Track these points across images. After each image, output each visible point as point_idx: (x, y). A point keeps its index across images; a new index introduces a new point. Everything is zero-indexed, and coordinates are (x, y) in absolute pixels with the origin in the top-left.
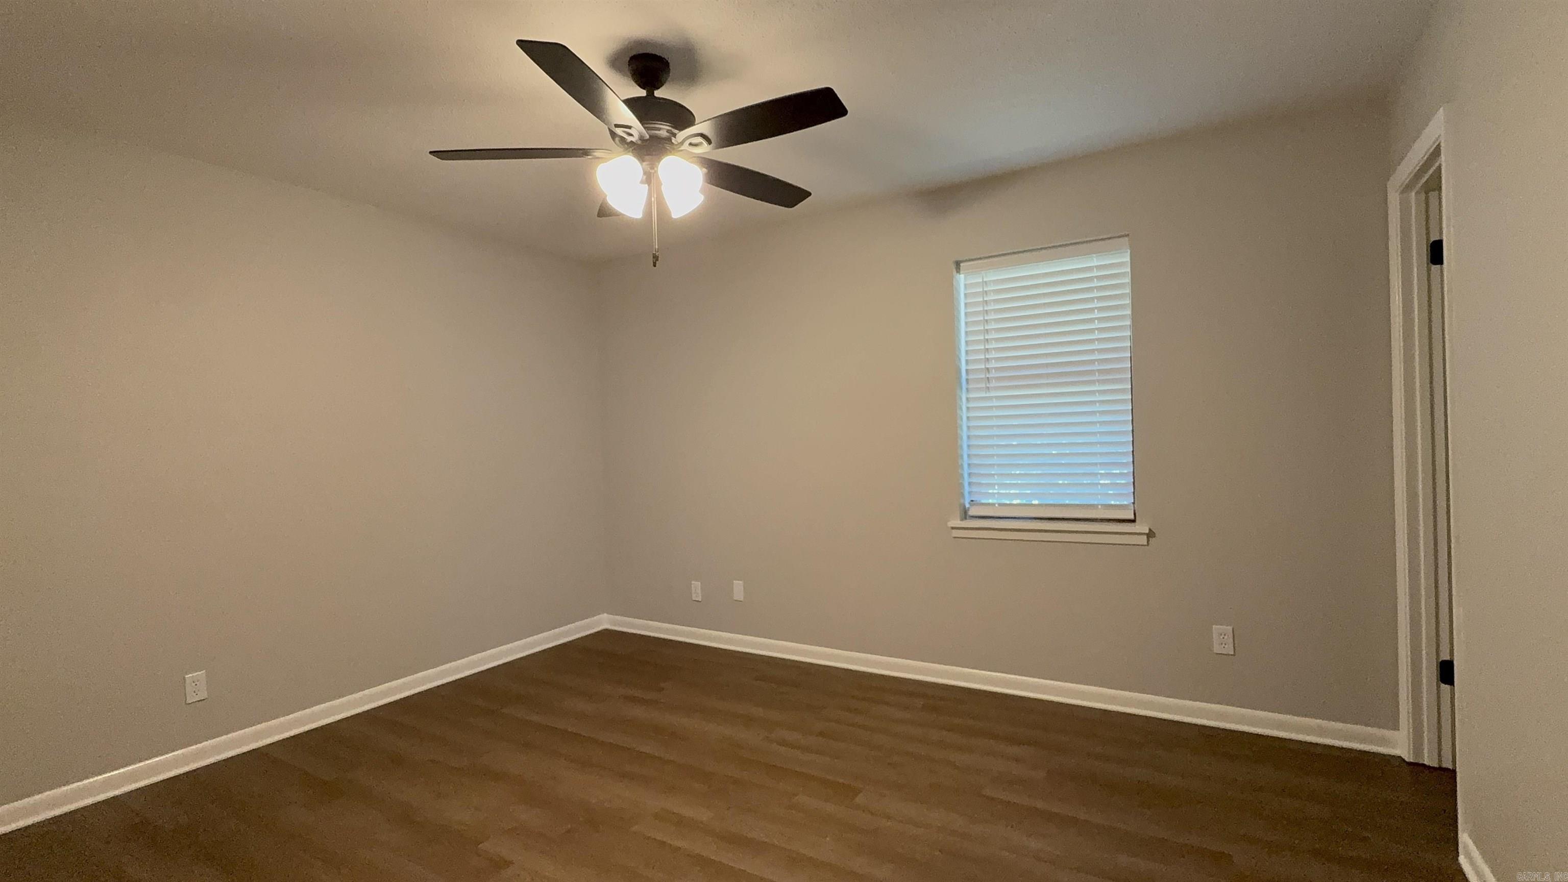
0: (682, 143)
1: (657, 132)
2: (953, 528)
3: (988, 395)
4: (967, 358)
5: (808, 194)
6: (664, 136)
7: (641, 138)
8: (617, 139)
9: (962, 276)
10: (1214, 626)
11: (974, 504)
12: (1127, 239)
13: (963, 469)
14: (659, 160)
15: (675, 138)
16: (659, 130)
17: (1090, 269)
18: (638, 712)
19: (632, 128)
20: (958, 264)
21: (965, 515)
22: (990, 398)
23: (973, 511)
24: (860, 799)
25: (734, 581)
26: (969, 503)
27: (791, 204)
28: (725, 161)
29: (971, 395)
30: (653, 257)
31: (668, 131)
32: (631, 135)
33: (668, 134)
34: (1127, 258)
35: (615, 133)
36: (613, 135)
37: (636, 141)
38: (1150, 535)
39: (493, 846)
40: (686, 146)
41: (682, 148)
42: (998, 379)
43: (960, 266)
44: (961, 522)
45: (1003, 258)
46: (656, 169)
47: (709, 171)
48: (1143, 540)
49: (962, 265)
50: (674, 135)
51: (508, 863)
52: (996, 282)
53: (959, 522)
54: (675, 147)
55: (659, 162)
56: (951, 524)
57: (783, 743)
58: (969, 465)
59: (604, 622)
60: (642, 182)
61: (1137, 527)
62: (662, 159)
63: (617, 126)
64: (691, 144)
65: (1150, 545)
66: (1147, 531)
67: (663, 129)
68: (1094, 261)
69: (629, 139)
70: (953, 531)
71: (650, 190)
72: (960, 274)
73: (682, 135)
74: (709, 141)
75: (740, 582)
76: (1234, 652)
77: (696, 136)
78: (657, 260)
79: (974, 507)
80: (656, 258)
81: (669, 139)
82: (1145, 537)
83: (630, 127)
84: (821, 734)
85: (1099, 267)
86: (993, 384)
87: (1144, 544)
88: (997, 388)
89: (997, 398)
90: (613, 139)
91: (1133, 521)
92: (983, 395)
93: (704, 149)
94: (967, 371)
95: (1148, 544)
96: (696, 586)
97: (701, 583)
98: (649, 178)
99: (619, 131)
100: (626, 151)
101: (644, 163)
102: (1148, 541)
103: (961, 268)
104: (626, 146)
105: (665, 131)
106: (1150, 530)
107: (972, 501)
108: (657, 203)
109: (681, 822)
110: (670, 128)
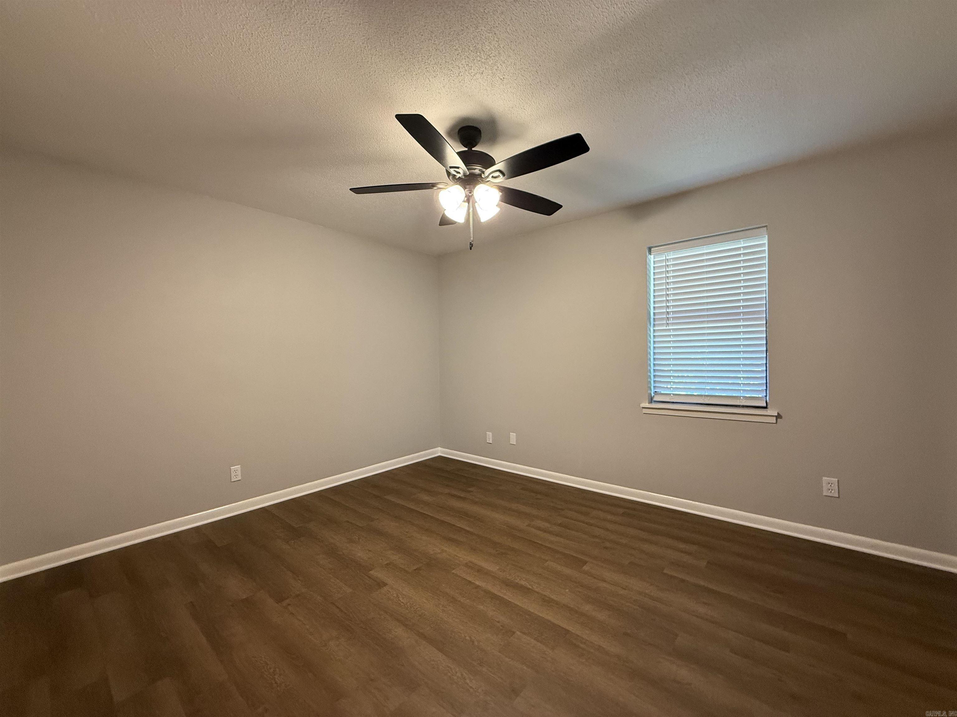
0: (488, 177)
1: (473, 171)
2: (643, 408)
3: (667, 328)
4: (654, 306)
5: (561, 206)
6: (477, 173)
7: (465, 175)
8: (451, 177)
9: (652, 256)
10: (824, 478)
11: (658, 394)
12: (765, 228)
13: (650, 373)
14: (474, 188)
15: (484, 174)
16: (475, 170)
17: (739, 249)
18: (457, 504)
19: (460, 168)
20: (650, 249)
21: (651, 400)
22: (669, 330)
23: (656, 398)
24: (586, 568)
25: (511, 433)
26: (654, 393)
27: (550, 213)
28: (512, 187)
29: (656, 328)
30: (470, 244)
31: (480, 170)
32: (459, 173)
33: (480, 172)
34: (766, 241)
35: (450, 173)
36: (449, 174)
37: (462, 176)
38: (779, 417)
39: (378, 574)
40: (490, 179)
41: (488, 180)
42: (674, 318)
43: (651, 250)
44: (649, 405)
45: (681, 244)
46: (472, 193)
47: (503, 194)
48: (773, 420)
49: (652, 249)
50: (483, 172)
51: (385, 584)
52: (675, 259)
53: (647, 404)
54: (484, 179)
55: (474, 189)
56: (643, 405)
57: (539, 529)
58: (654, 370)
59: (439, 452)
60: (464, 201)
61: (769, 411)
62: (476, 187)
63: (451, 167)
64: (493, 177)
65: (778, 423)
66: (777, 415)
67: (477, 169)
68: (742, 244)
69: (458, 176)
70: (644, 409)
71: (469, 207)
72: (651, 255)
73: (488, 172)
74: (503, 174)
75: (515, 434)
76: (839, 495)
77: (495, 172)
78: (472, 246)
79: (657, 396)
80: (471, 245)
81: (480, 175)
82: (775, 418)
83: (458, 168)
84: (560, 525)
85: (745, 248)
86: (671, 321)
87: (774, 422)
88: (673, 324)
89: (674, 330)
90: (449, 177)
91: (766, 408)
92: (665, 328)
93: (501, 180)
94: (654, 313)
95: (776, 423)
96: (490, 434)
97: (493, 434)
98: (469, 199)
99: (452, 171)
100: (456, 183)
101: (466, 190)
102: (777, 420)
103: (652, 251)
104: (456, 181)
105: (478, 170)
106: (778, 413)
107: (656, 392)
108: (472, 214)
109: (480, 571)
110: (480, 168)
